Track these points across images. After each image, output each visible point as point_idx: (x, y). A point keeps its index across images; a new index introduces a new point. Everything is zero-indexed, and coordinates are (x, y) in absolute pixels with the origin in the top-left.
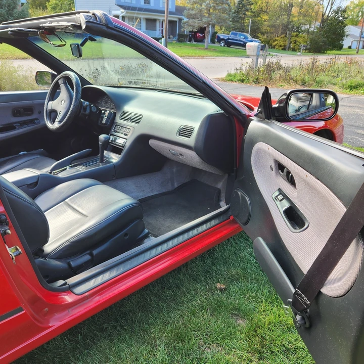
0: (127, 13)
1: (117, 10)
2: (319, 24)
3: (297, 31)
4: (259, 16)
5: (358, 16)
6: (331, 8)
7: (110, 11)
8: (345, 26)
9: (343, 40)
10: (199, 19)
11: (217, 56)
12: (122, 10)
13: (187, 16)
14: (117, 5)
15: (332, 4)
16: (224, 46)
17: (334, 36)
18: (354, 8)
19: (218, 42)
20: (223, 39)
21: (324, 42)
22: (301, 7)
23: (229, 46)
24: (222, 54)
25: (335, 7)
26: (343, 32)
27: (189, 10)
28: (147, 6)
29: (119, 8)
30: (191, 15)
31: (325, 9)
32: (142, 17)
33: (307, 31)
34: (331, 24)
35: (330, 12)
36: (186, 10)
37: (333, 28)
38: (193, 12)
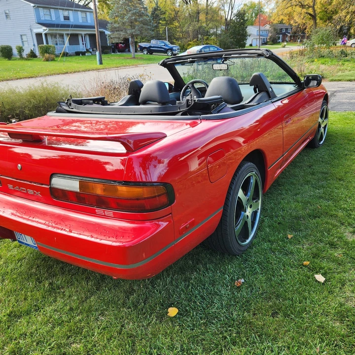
0: (49, 30)
1: (40, 28)
2: (224, 27)
3: (207, 35)
4: (172, 23)
5: (252, 17)
6: (232, 12)
7: (31, 30)
8: (246, 28)
9: (246, 40)
10: (124, 31)
11: (148, 64)
12: (45, 28)
13: (111, 29)
14: (38, 23)
15: (232, 9)
16: (147, 54)
17: (239, 37)
18: (248, 10)
19: (140, 50)
20: (145, 48)
21: (231, 42)
22: (207, 13)
23: (151, 54)
24: (151, 62)
25: (235, 11)
26: (246, 32)
27: (111, 23)
28: (67, 22)
29: (40, 26)
30: (115, 28)
31: (227, 13)
32: (65, 33)
33: (215, 34)
34: (235, 26)
35: (231, 15)
36: (109, 23)
37: (237, 29)
38: (116, 25)
